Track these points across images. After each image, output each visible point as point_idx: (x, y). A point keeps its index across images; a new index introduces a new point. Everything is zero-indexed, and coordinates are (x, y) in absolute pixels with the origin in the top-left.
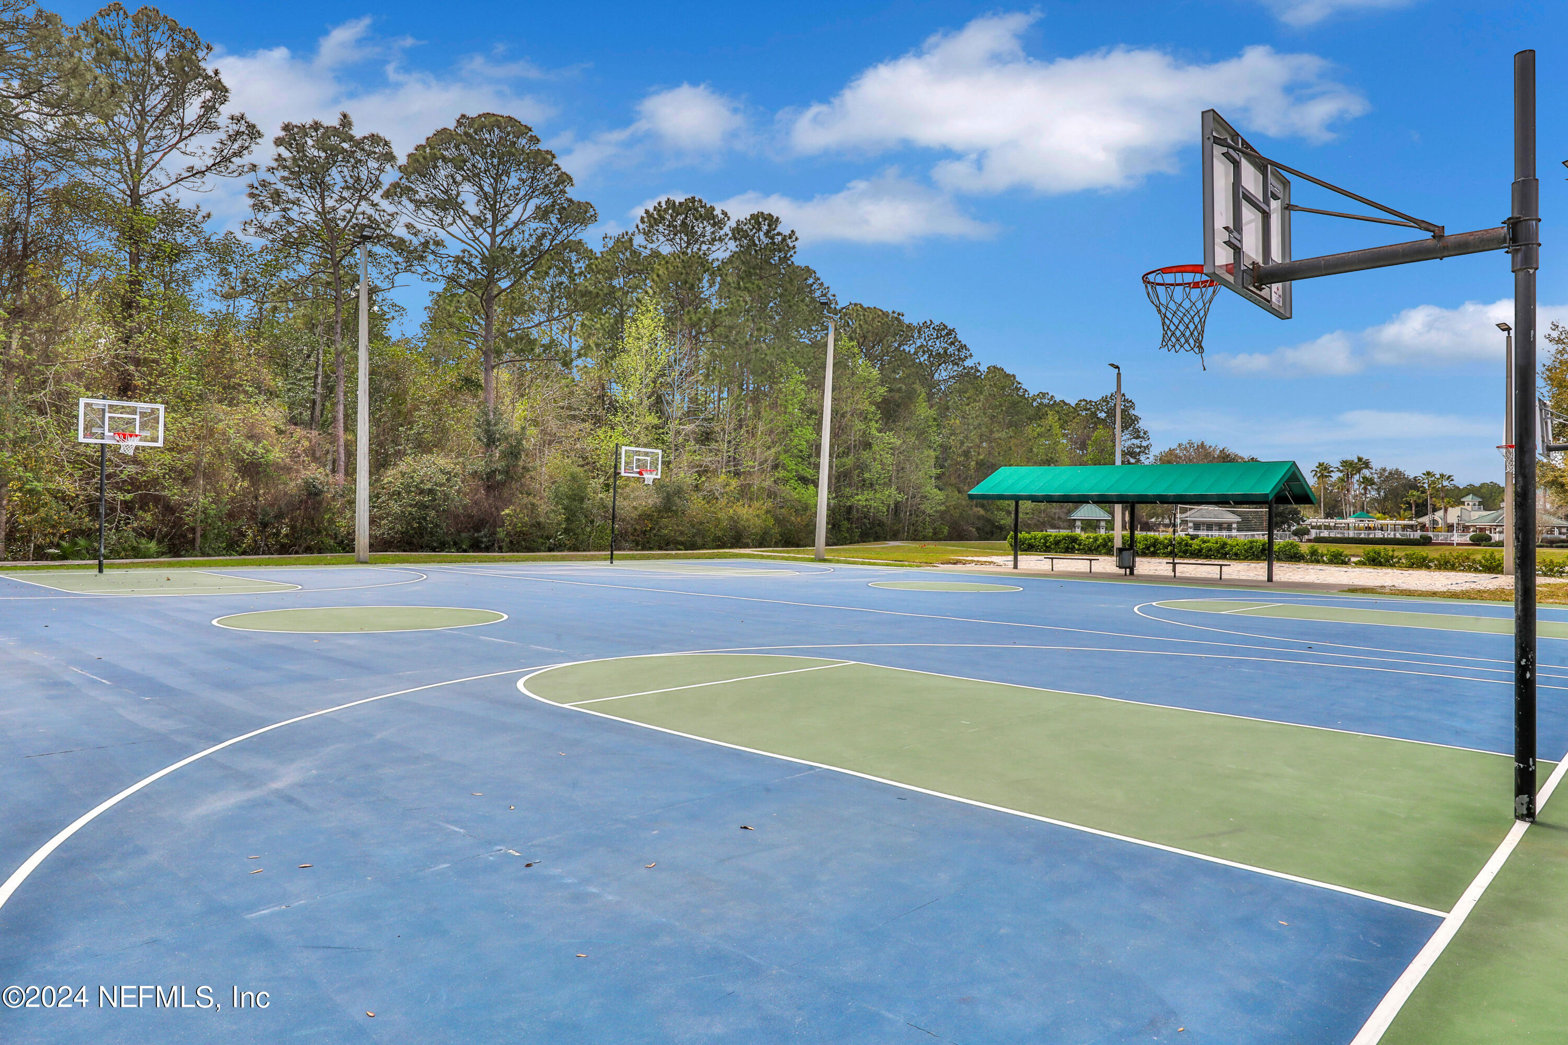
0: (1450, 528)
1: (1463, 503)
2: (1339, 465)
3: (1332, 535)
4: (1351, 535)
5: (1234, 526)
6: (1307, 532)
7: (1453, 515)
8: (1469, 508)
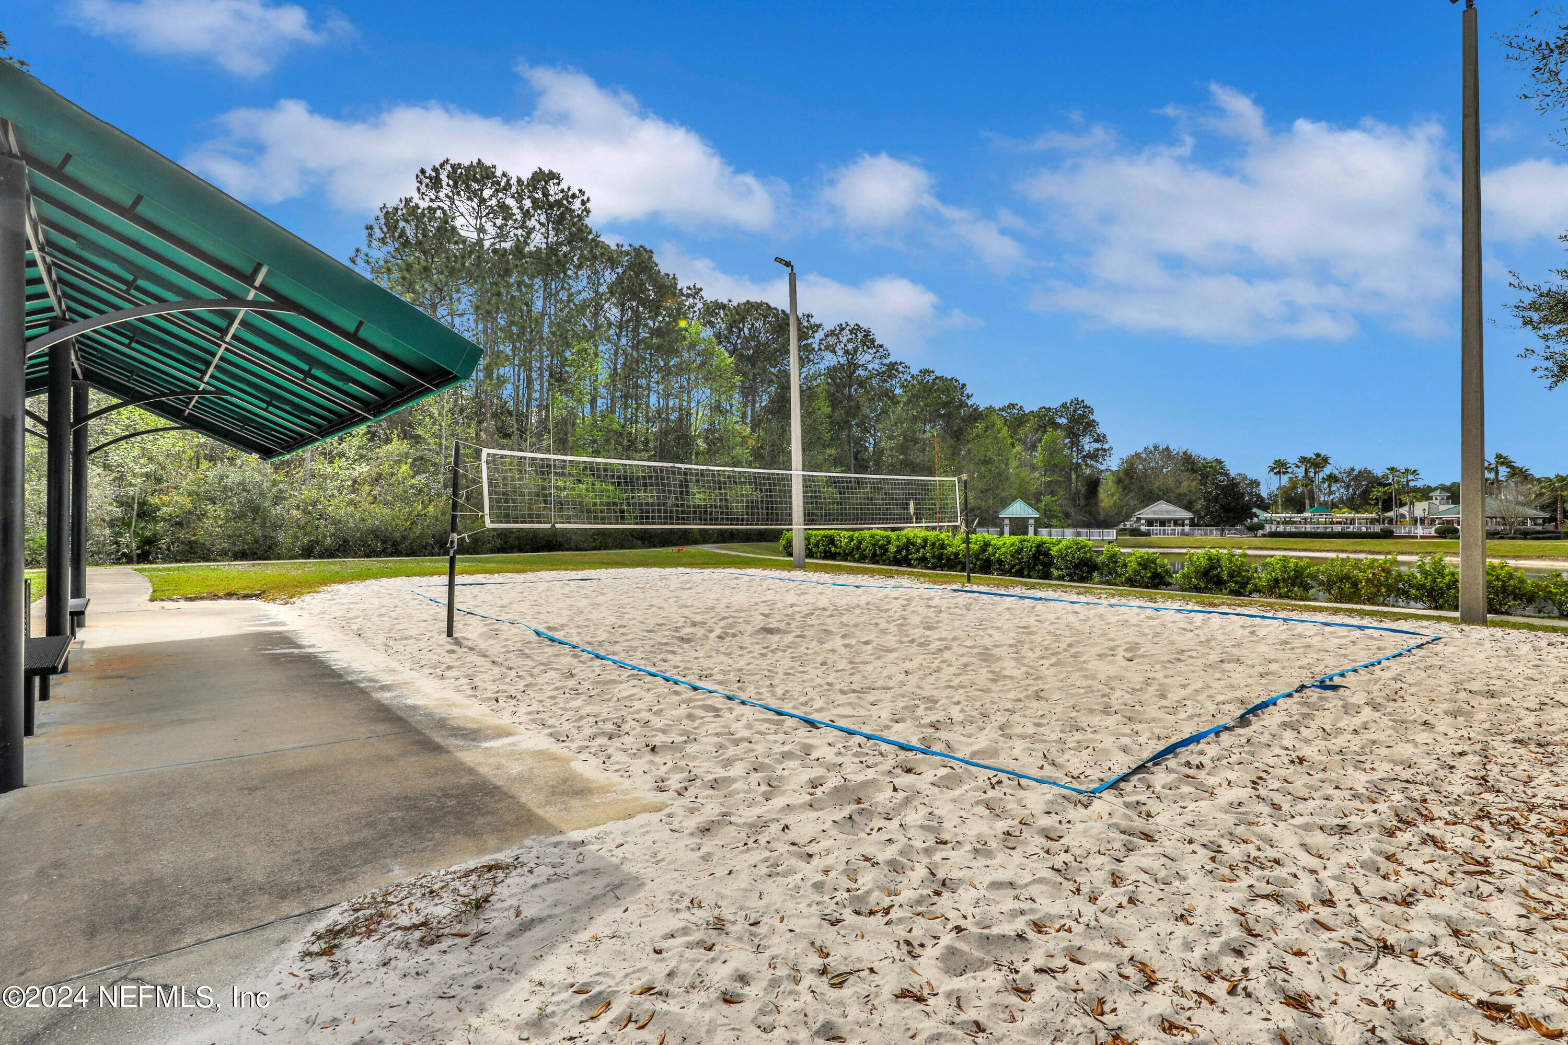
0: (1415, 521)
1: (1431, 498)
2: (1296, 461)
3: (1288, 529)
4: (1308, 529)
5: (1187, 522)
6: (1261, 527)
7: (1420, 509)
8: (1437, 502)
